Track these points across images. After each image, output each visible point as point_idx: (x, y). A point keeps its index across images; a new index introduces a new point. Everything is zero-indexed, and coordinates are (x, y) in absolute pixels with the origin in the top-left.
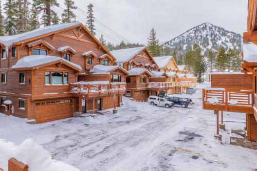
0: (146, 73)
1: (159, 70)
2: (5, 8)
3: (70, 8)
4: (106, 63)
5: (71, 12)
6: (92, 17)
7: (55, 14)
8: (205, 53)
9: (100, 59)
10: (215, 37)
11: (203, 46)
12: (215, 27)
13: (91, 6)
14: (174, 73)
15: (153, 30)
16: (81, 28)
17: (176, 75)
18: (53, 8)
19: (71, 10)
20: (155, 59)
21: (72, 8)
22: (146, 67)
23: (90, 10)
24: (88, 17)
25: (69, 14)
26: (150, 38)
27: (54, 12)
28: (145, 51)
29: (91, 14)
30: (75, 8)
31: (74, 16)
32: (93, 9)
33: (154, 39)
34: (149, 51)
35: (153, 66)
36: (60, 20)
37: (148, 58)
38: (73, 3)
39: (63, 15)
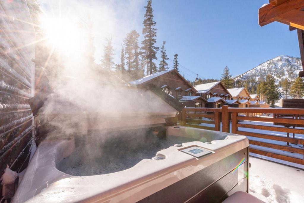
0: (221, 101)
1: (232, 99)
2: (127, 65)
3: (164, 60)
4: (191, 94)
5: (165, 62)
6: (177, 63)
7: (154, 65)
8: (280, 82)
9: (186, 92)
10: (292, 67)
11: (277, 77)
12: (292, 58)
13: (176, 55)
14: (247, 101)
15: (226, 68)
16: (174, 72)
17: (248, 102)
18: (154, 61)
19: (165, 60)
20: (229, 90)
21: (166, 59)
22: (221, 96)
23: (176, 59)
24: (174, 63)
25: (163, 63)
26: (224, 74)
27: (154, 63)
28: (220, 84)
29: (176, 61)
30: (168, 59)
31: (167, 64)
32: (178, 57)
33: (227, 74)
34: (223, 84)
35: (227, 95)
36: (157, 68)
37: (223, 90)
38: (166, 56)
39: (160, 64)
